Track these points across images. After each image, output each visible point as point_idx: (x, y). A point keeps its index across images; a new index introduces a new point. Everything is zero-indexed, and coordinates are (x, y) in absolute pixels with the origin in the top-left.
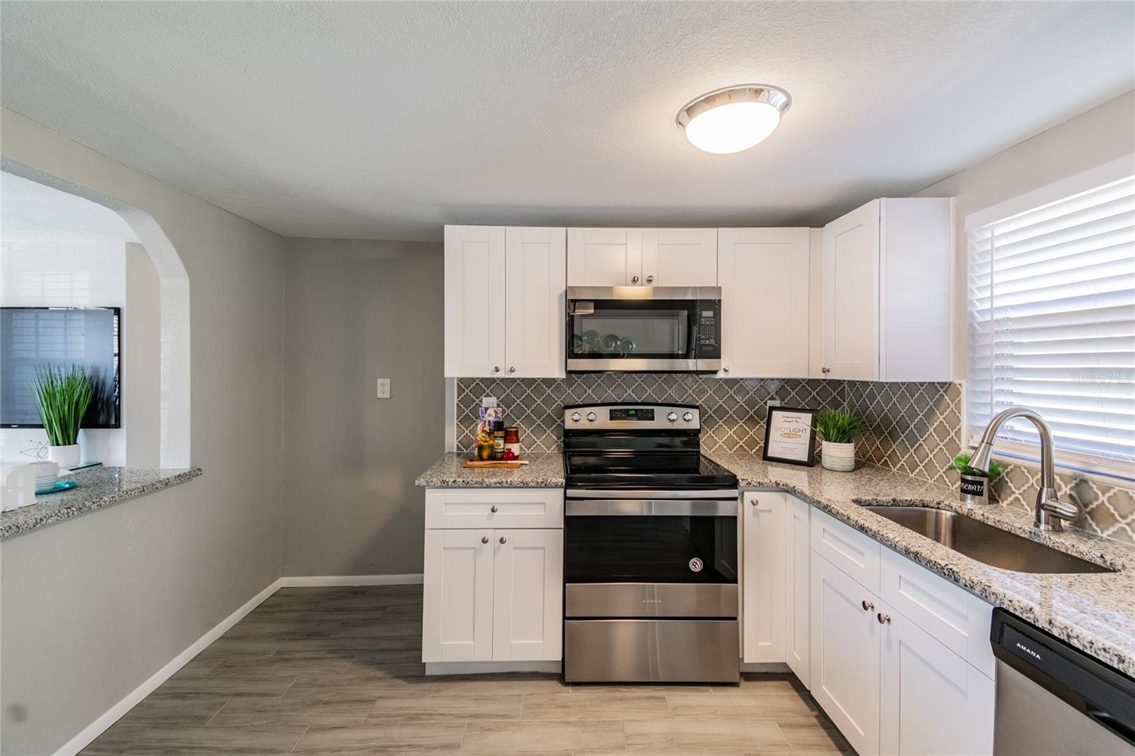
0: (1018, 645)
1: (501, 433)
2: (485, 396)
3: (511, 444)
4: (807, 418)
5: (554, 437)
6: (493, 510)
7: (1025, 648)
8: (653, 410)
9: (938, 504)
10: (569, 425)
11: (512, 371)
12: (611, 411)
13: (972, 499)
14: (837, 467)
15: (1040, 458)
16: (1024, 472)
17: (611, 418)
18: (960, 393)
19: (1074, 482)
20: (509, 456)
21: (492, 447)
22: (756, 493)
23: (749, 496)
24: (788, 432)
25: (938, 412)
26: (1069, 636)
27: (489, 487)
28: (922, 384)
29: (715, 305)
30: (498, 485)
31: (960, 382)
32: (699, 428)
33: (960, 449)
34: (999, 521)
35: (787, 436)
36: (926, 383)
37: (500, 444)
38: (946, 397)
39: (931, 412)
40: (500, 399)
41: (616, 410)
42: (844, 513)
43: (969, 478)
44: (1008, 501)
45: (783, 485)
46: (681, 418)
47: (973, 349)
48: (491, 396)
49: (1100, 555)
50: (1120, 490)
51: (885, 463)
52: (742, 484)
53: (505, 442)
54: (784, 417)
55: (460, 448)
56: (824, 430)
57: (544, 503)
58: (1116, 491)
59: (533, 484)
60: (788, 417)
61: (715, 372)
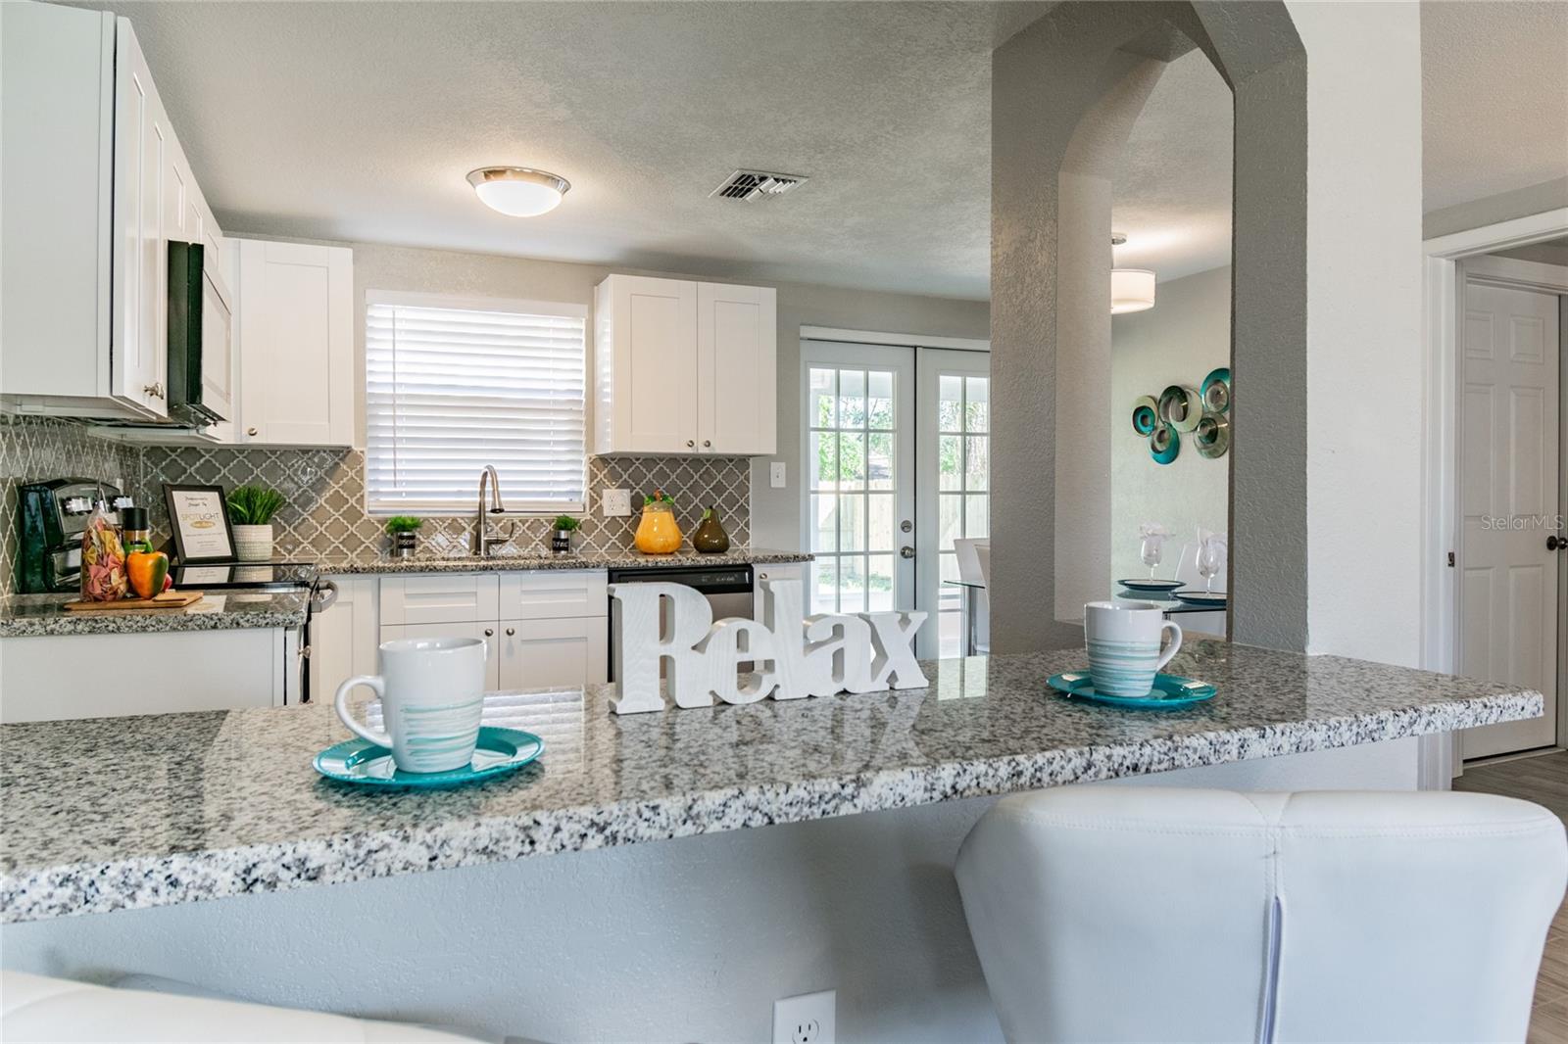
4: (213, 498)
13: (407, 552)
18: (362, 459)
24: (199, 520)
25: (331, 482)
26: (656, 563)
31: (362, 449)
33: (363, 515)
35: (198, 525)
38: (343, 465)
39: (321, 482)
43: (405, 534)
54: (187, 498)
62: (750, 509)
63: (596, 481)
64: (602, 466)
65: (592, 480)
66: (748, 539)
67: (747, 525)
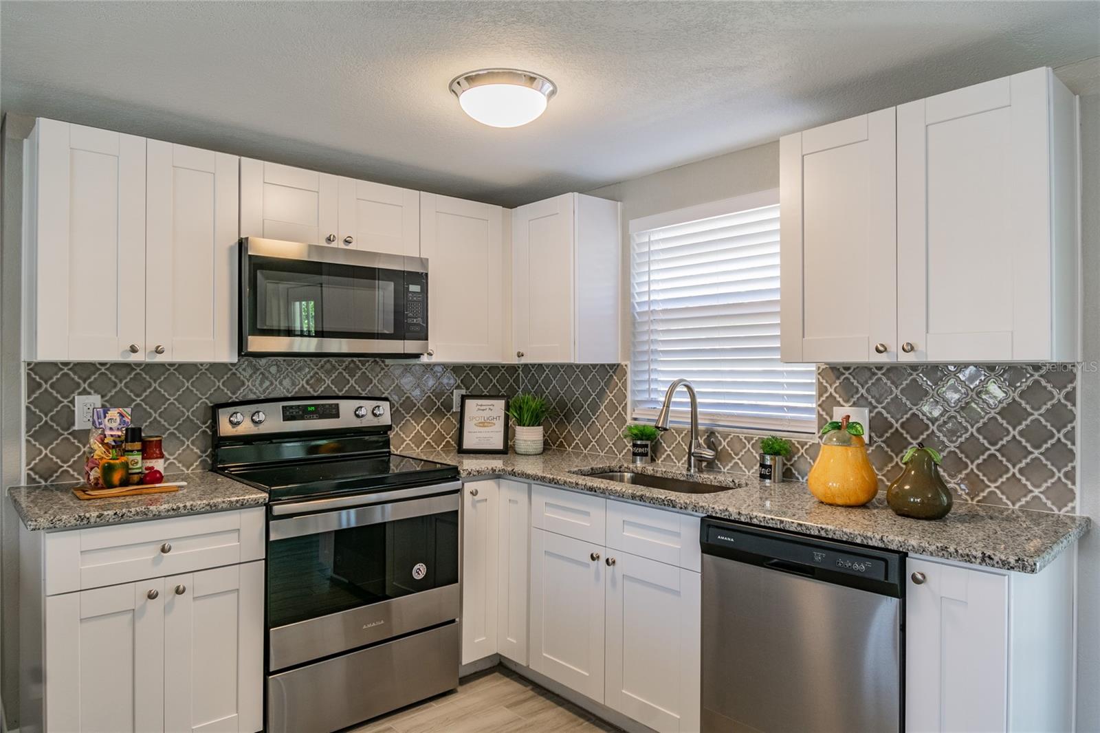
0: (719, 537)
1: (138, 445)
2: (80, 394)
3: (154, 461)
4: (500, 404)
5: (196, 450)
6: (163, 550)
7: (723, 538)
8: (338, 404)
9: (620, 467)
10: (225, 429)
11: (158, 351)
12: (284, 408)
13: (641, 460)
14: (531, 450)
15: (690, 421)
16: (673, 433)
17: (286, 418)
18: (626, 373)
19: (707, 434)
20: (153, 477)
21: (126, 466)
22: (475, 483)
23: (469, 487)
24: (483, 421)
25: (608, 391)
26: (751, 518)
27: (158, 517)
28: (594, 366)
29: (421, 278)
30: (171, 513)
31: (626, 363)
32: (390, 424)
33: (626, 421)
34: (665, 472)
35: (481, 425)
36: (598, 365)
37: (137, 462)
38: (615, 377)
39: (602, 391)
40: (106, 398)
41: (291, 407)
42: (571, 480)
43: (639, 442)
44: (662, 459)
45: (499, 471)
46: (370, 413)
47: (634, 335)
48: (89, 394)
49: (731, 480)
50: (734, 436)
51: (561, 445)
52: (463, 474)
53: (143, 458)
54: (477, 405)
55: (34, 479)
56: (516, 415)
57: (239, 530)
58: (732, 436)
59: (224, 505)
60: (481, 405)
61: (417, 356)
62: (1077, 449)
63: (826, 395)
64: (834, 378)
65: (820, 395)
66: (1073, 499)
67: (1070, 476)
